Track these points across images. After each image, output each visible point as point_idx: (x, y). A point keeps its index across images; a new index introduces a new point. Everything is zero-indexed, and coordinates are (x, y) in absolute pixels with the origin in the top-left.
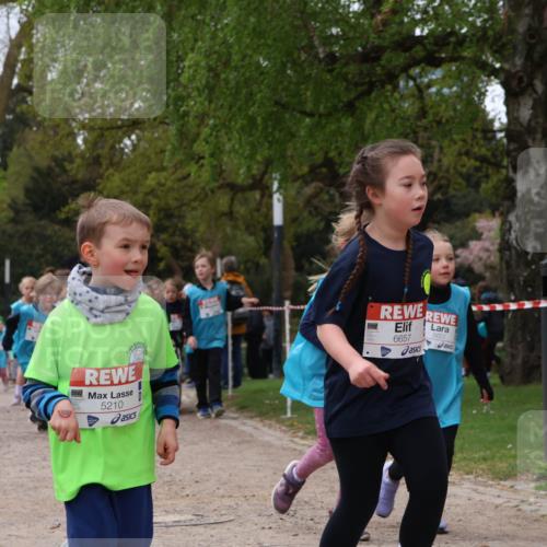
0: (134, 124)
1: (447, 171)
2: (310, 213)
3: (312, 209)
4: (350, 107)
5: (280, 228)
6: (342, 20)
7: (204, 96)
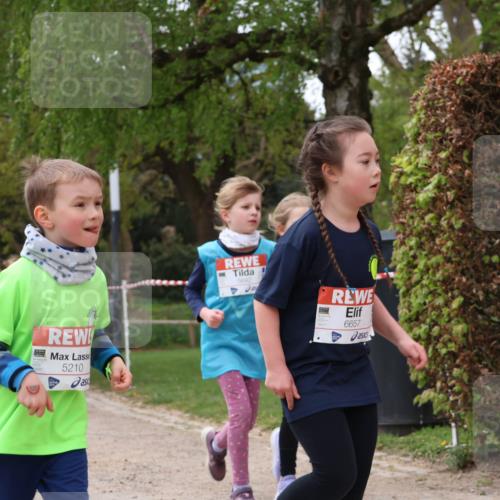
1: (273, 158)
2: (146, 198)
3: (148, 195)
4: (180, 100)
5: (117, 213)
6: (170, 19)
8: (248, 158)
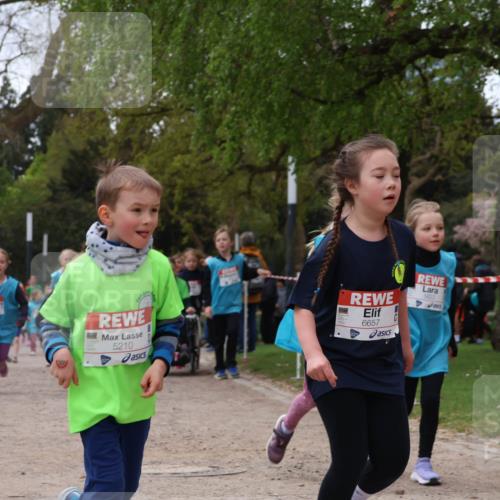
0: (162, 111)
1: (448, 154)
2: (321, 192)
3: (323, 189)
4: (360, 95)
5: (293, 206)
6: (354, 15)
7: (227, 85)
8: (423, 153)
